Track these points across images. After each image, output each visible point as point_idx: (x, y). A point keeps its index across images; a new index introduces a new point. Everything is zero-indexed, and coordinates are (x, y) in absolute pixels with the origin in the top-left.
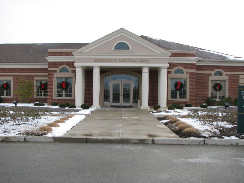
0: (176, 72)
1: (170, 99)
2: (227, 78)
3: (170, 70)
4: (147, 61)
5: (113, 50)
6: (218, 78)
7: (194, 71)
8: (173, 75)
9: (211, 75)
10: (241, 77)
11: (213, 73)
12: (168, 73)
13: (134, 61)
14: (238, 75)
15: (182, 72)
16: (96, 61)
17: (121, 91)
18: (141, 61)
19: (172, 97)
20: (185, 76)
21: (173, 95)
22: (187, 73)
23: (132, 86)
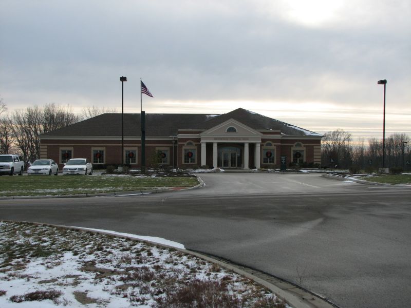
0: (267, 145)
1: (263, 163)
2: (304, 149)
3: (263, 144)
4: (247, 139)
5: (226, 131)
6: (298, 148)
7: (279, 144)
8: (265, 147)
9: (293, 146)
10: (315, 147)
11: (294, 145)
12: (261, 146)
13: (240, 139)
14: (313, 146)
15: (271, 145)
16: (216, 139)
17: (229, 158)
18: (244, 139)
19: (264, 162)
20: (273, 148)
21: (265, 160)
22: (275, 145)
23: (237, 155)
